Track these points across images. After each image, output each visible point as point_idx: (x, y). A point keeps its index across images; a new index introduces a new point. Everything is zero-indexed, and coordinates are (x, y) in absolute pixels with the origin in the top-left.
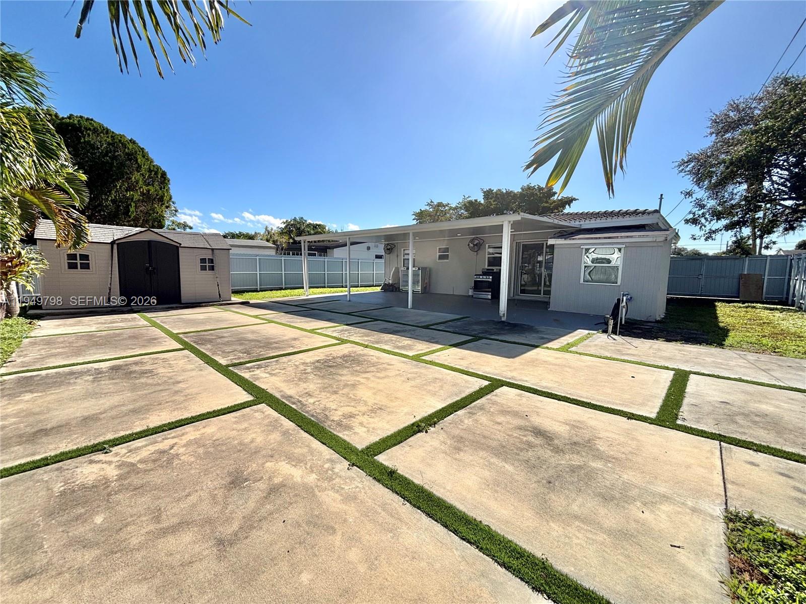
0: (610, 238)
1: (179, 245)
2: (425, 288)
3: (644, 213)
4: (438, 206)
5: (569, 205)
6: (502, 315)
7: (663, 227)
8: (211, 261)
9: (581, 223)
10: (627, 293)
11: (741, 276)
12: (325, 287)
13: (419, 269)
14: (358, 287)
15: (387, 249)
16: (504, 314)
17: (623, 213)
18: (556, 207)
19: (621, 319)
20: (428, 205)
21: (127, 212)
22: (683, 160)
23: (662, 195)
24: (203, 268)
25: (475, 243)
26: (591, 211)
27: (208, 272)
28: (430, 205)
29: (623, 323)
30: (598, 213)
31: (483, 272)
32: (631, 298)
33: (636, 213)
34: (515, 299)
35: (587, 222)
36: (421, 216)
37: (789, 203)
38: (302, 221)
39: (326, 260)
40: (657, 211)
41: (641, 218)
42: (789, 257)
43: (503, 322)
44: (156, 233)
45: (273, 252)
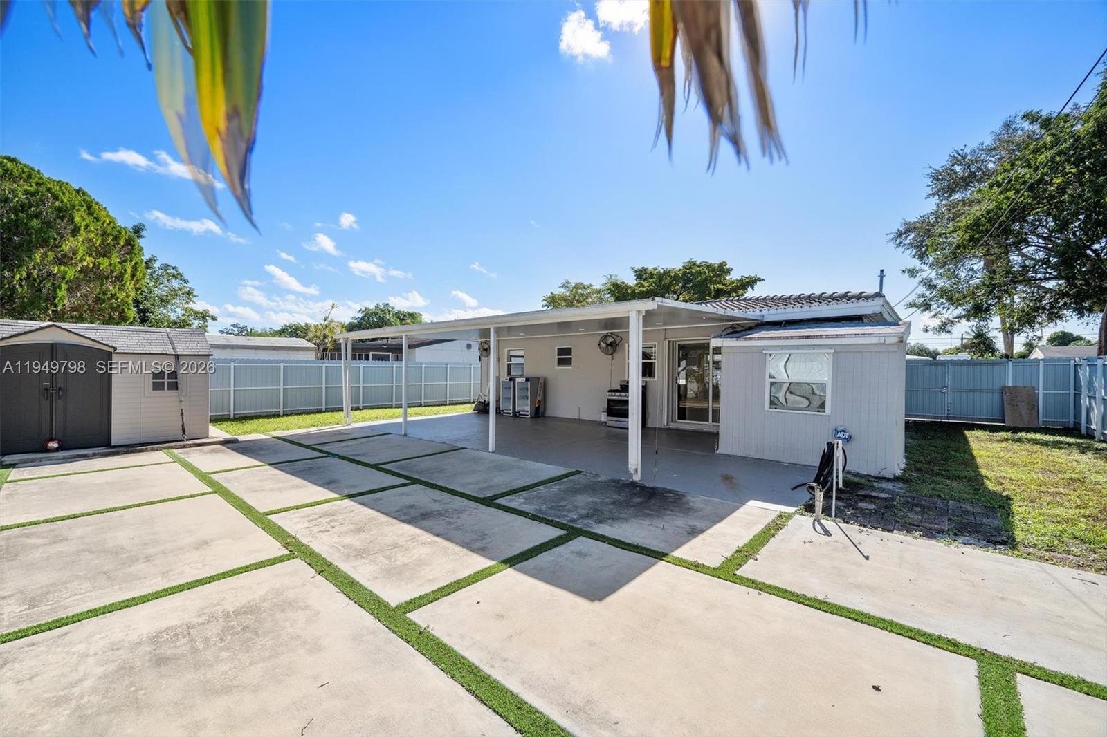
0: (808, 337)
1: (112, 350)
2: (538, 409)
3: (859, 297)
4: (577, 288)
5: (752, 287)
6: (633, 472)
7: (889, 319)
8: (174, 374)
9: (764, 312)
10: (842, 428)
11: (1004, 390)
12: (391, 407)
13: (527, 380)
14: (446, 405)
15: (484, 350)
16: (636, 470)
17: (827, 298)
18: (735, 290)
19: (837, 483)
20: (562, 287)
21: (51, 299)
22: (899, 230)
23: (882, 271)
24: (157, 387)
25: (609, 342)
26: (779, 295)
27: (166, 393)
28: (566, 287)
29: (841, 485)
30: (789, 298)
31: (621, 386)
32: (850, 437)
33: (846, 297)
34: (670, 429)
35: (773, 311)
36: (553, 301)
37: (1051, 284)
38: (387, 309)
39: (395, 366)
40: (879, 295)
41: (855, 305)
42: (1072, 362)
43: (633, 484)
44: (65, 329)
45: (311, 356)
